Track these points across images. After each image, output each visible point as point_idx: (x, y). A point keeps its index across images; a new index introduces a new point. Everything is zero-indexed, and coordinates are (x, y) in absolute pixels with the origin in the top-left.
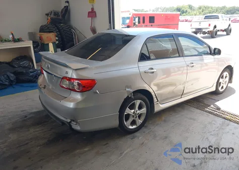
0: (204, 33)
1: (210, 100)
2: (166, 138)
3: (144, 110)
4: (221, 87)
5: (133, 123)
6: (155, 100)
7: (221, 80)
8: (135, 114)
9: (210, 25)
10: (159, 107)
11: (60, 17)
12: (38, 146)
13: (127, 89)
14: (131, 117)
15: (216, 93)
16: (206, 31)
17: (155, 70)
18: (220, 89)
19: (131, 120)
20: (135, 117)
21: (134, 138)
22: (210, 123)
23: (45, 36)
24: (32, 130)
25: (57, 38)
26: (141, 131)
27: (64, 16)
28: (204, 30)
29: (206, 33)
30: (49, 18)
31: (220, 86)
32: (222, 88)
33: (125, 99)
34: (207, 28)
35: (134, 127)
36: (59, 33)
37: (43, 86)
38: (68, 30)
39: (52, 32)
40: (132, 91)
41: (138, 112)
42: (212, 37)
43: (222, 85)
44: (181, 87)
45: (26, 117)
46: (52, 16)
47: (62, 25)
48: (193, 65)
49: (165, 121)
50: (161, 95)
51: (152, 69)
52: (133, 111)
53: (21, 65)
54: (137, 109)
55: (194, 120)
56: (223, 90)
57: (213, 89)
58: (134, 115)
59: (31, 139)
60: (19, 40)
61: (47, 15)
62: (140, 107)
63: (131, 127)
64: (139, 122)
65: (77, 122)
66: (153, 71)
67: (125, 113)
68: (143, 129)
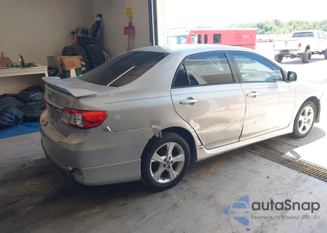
0: (293, 56)
1: (285, 146)
2: (211, 197)
3: (181, 157)
4: (302, 127)
5: (165, 175)
6: (198, 142)
7: (301, 118)
8: (168, 163)
9: (300, 45)
10: (204, 153)
11: (90, 36)
12: (30, 205)
13: (154, 127)
14: (161, 166)
15: (294, 136)
16: (296, 53)
17: (197, 101)
18: (300, 130)
19: (161, 170)
20: (167, 166)
21: (165, 196)
22: (278, 178)
23: (67, 60)
24: (27, 184)
25: (84, 64)
26: (176, 187)
27: (94, 34)
28: (291, 53)
29: (295, 56)
30: (75, 37)
31: (300, 126)
32: (304, 128)
33: (150, 140)
34: (296, 50)
35: (166, 181)
36: (86, 56)
37: (45, 123)
38: (99, 52)
39: (77, 55)
40: (160, 128)
41: (172, 159)
42: (304, 62)
43: (303, 125)
44: (237, 126)
45: (24, 166)
46: (79, 34)
47: (91, 45)
48: (255, 94)
49: (214, 174)
50: (207, 136)
51: (192, 99)
52: (163, 158)
53: (32, 97)
54: (170, 154)
55: (257, 173)
56: (305, 132)
57: (290, 130)
58: (165, 163)
59: (24, 195)
60: (30, 65)
61: (73, 33)
62: (175, 153)
63: (161, 181)
64: (174, 174)
65: (80, 171)
66: (192, 101)
67: (152, 161)
68: (181, 185)
